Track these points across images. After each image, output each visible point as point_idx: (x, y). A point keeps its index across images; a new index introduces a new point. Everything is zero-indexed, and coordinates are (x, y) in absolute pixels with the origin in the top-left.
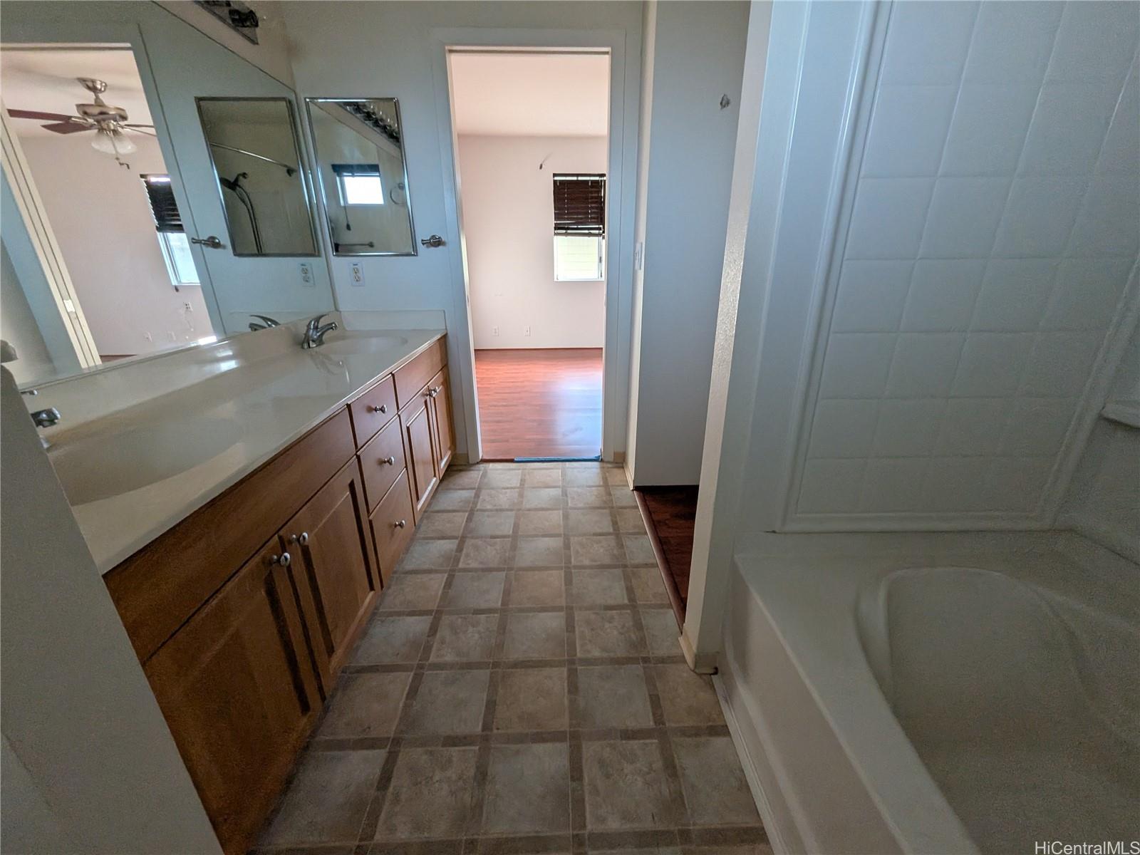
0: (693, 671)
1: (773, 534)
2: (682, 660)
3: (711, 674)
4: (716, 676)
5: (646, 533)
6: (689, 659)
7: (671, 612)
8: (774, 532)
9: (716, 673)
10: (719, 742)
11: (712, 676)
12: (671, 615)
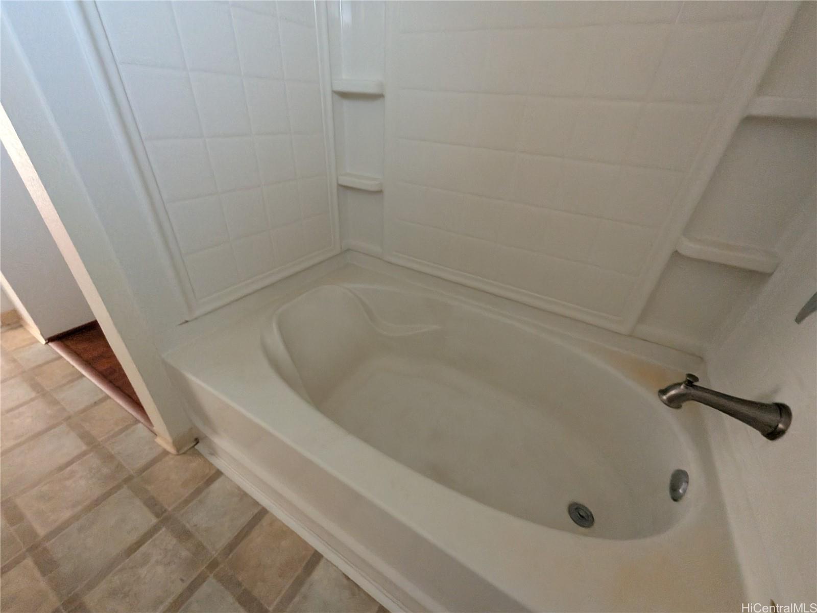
0: (178, 455)
1: (187, 324)
2: (166, 453)
3: (193, 447)
4: (199, 445)
5: (83, 376)
6: (171, 449)
7: (140, 425)
8: (187, 322)
9: (197, 443)
10: (216, 485)
11: (196, 447)
12: (141, 428)
